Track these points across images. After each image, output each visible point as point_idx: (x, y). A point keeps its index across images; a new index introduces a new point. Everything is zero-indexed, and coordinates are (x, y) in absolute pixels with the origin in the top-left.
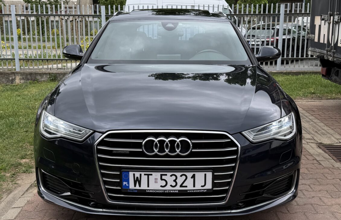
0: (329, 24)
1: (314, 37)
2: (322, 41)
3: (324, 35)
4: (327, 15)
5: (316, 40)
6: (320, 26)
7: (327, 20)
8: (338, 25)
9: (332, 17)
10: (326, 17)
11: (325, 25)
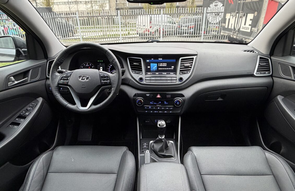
0: (236, 18)
1: (225, 25)
2: (230, 27)
3: (232, 24)
4: (235, 13)
5: (226, 27)
6: (229, 19)
7: (235, 16)
8: (241, 18)
9: (238, 14)
10: (234, 14)
11: (233, 18)
